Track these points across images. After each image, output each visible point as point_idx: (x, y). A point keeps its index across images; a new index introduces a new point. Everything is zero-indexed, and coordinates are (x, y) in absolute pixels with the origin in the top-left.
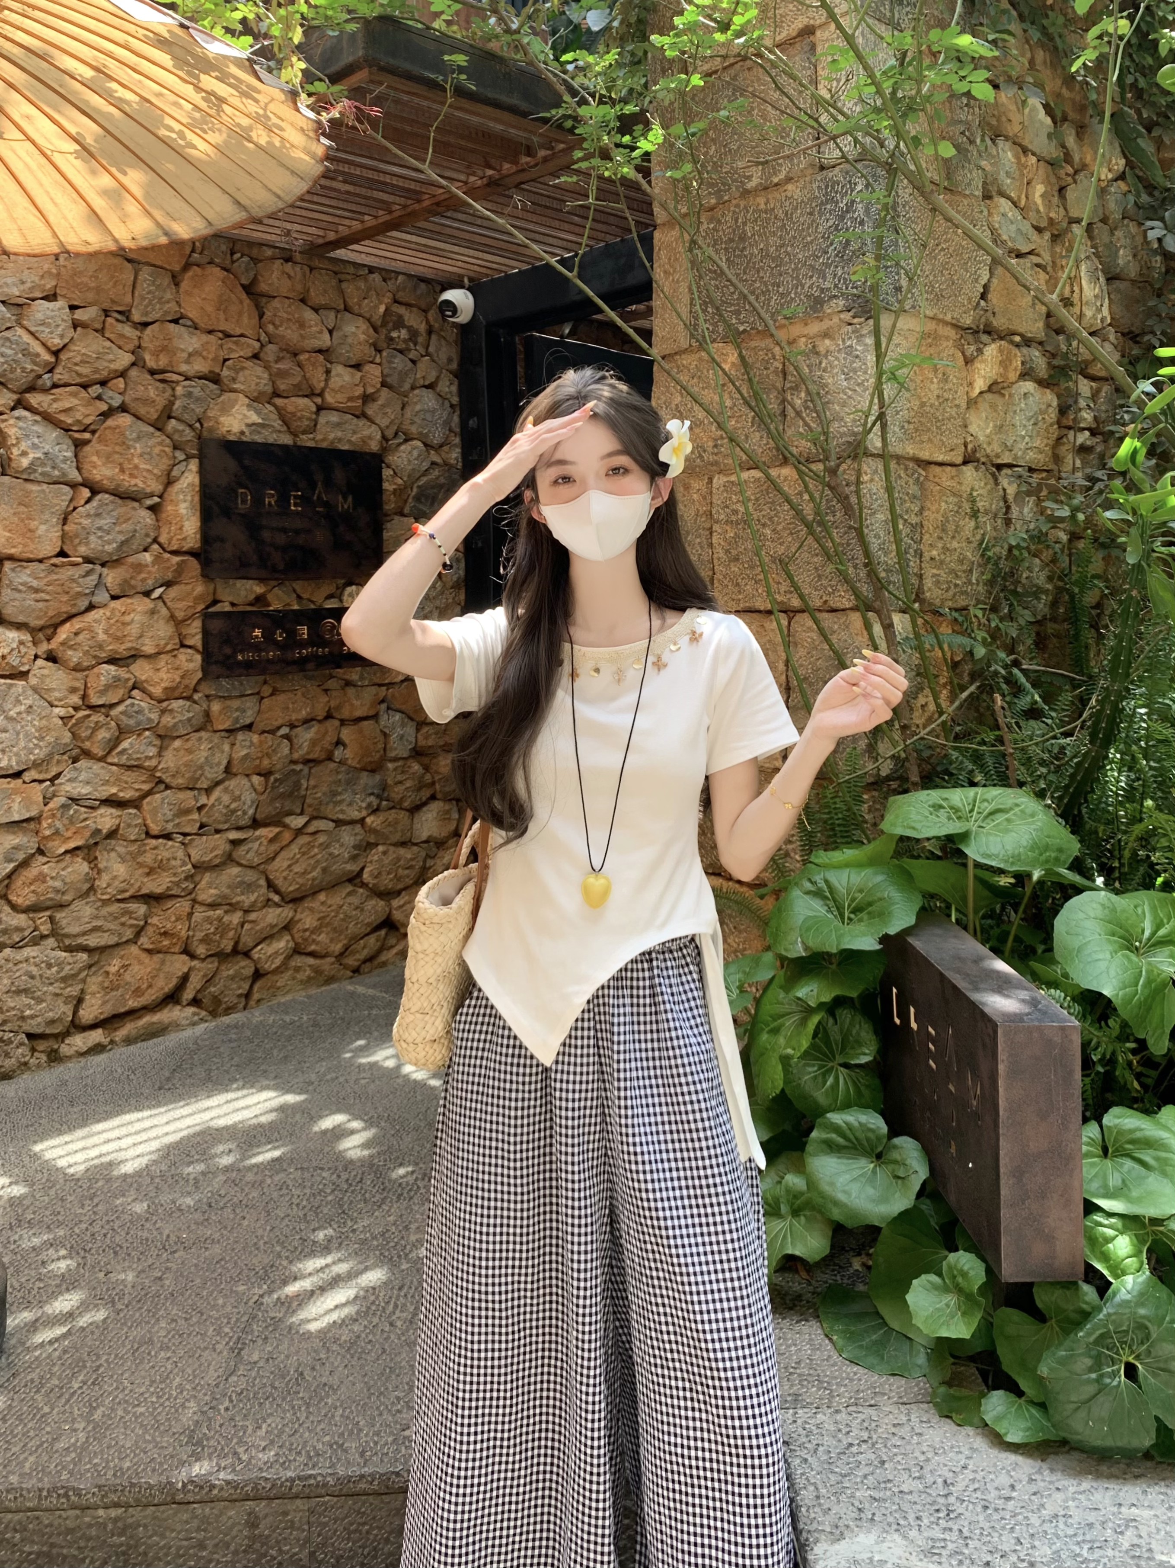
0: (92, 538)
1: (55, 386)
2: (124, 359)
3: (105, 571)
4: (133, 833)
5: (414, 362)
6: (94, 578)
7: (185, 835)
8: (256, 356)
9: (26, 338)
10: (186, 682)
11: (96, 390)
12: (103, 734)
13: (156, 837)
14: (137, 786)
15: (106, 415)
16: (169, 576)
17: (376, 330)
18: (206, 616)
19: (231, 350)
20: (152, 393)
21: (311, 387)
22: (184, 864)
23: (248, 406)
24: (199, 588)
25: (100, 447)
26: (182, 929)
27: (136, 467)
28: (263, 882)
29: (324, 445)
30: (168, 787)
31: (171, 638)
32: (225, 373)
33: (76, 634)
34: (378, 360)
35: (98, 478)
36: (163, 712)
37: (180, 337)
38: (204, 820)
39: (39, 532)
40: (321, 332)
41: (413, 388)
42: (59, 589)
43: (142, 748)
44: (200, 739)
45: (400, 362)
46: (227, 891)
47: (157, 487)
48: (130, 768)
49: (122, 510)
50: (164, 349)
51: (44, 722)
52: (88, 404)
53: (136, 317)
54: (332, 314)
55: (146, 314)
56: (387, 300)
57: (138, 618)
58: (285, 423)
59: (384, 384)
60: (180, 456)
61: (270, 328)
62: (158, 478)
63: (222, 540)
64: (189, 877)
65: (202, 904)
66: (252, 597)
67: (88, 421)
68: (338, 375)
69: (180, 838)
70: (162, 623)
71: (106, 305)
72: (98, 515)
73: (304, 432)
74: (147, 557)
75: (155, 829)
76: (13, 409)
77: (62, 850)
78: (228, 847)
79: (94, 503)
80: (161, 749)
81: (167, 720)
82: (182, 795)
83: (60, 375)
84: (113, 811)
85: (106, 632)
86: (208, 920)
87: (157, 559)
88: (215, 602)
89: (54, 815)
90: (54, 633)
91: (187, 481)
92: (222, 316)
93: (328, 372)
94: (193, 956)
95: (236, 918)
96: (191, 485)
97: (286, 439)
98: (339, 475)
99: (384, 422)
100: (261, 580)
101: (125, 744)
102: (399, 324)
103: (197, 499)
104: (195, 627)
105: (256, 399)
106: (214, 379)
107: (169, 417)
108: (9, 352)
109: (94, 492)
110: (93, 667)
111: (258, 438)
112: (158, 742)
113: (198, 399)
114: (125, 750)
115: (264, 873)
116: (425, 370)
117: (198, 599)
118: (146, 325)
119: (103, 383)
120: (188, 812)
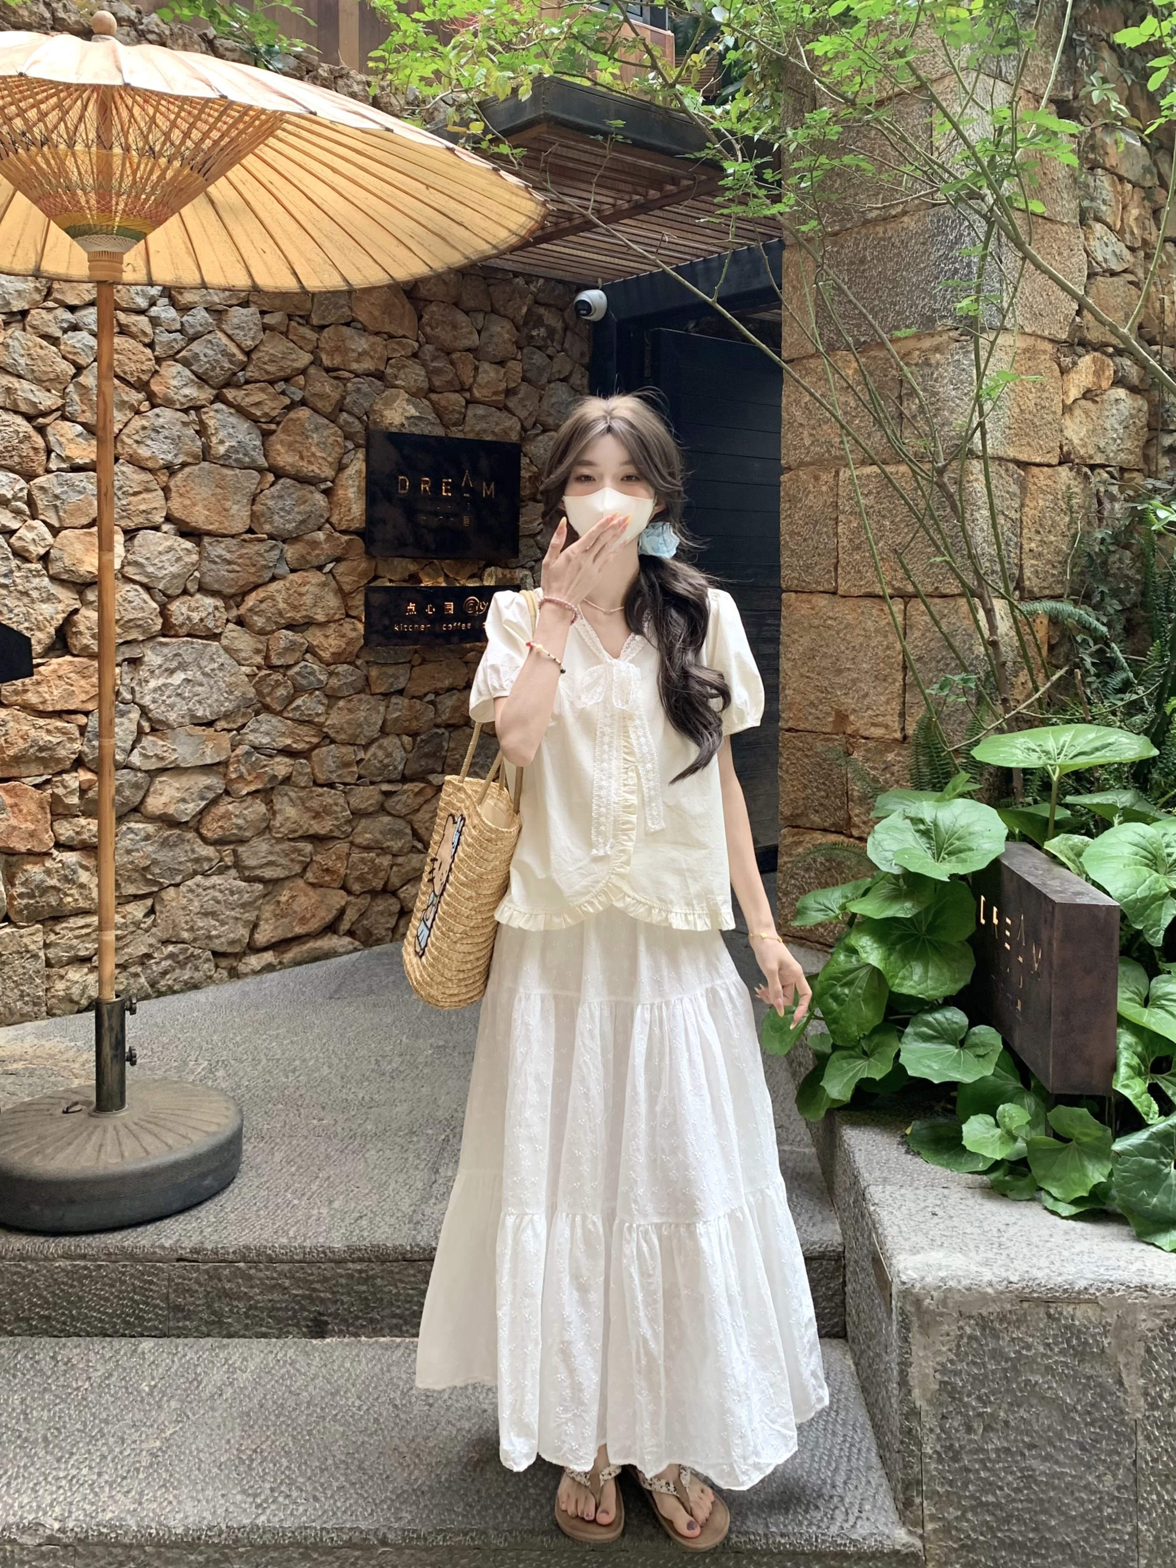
0: (276, 517)
1: (247, 382)
2: (307, 358)
3: (286, 547)
4: (303, 781)
5: (550, 357)
6: (277, 552)
7: (345, 784)
8: (415, 355)
9: (225, 340)
10: (350, 649)
11: (281, 386)
12: (281, 692)
13: (322, 786)
14: (307, 739)
15: (289, 408)
16: (339, 552)
17: (518, 329)
18: (369, 591)
19: (394, 350)
20: (328, 389)
21: (462, 383)
22: (344, 810)
23: (408, 400)
24: (364, 565)
25: (283, 437)
26: (341, 868)
27: (313, 455)
28: (408, 831)
29: (471, 436)
30: (333, 742)
31: (339, 608)
32: (389, 371)
33: (261, 602)
34: (519, 357)
35: (281, 464)
36: (331, 674)
37: (352, 338)
38: (362, 772)
39: (232, 512)
40: (471, 333)
41: (549, 382)
42: (248, 562)
43: (313, 705)
44: (360, 700)
45: (539, 358)
46: (380, 837)
47: (328, 472)
48: (301, 722)
49: (300, 493)
50: (337, 349)
51: (233, 679)
52: (274, 398)
53: (315, 321)
54: (480, 316)
55: (324, 318)
56: (529, 299)
57: (312, 589)
58: (439, 416)
59: (524, 379)
60: (350, 445)
61: (428, 329)
62: (331, 464)
63: (384, 522)
64: (348, 822)
65: (359, 846)
66: (406, 575)
67: (274, 413)
68: (486, 372)
69: (342, 787)
70: (331, 594)
71: (291, 310)
72: (281, 497)
73: (454, 425)
74: (321, 536)
75: (321, 777)
76: (212, 403)
77: (244, 792)
78: (380, 798)
79: (278, 487)
80: (329, 707)
81: (334, 682)
82: (344, 750)
83: (252, 372)
84: (286, 760)
85: (285, 601)
86: (363, 861)
87: (329, 537)
88: (376, 578)
89: (239, 761)
90: (243, 600)
91: (356, 468)
92: (387, 320)
93: (476, 369)
94: (349, 892)
95: (386, 861)
96: (359, 472)
97: (439, 431)
98: (484, 464)
99: (523, 414)
100: (414, 559)
101: (299, 702)
102: (539, 322)
103: (363, 484)
104: (359, 600)
105: (415, 395)
106: (379, 376)
107: (341, 410)
108: (211, 353)
109: (278, 477)
110: (273, 631)
111: (415, 430)
112: (325, 701)
113: (365, 394)
114: (299, 707)
115: (410, 823)
116: (562, 365)
117: (361, 575)
118: (322, 328)
119: (287, 380)
120: (347, 765)
